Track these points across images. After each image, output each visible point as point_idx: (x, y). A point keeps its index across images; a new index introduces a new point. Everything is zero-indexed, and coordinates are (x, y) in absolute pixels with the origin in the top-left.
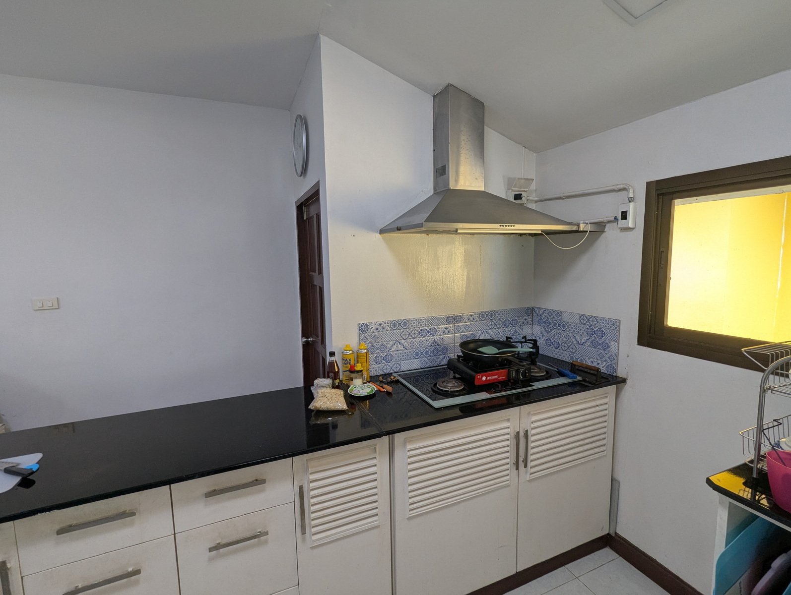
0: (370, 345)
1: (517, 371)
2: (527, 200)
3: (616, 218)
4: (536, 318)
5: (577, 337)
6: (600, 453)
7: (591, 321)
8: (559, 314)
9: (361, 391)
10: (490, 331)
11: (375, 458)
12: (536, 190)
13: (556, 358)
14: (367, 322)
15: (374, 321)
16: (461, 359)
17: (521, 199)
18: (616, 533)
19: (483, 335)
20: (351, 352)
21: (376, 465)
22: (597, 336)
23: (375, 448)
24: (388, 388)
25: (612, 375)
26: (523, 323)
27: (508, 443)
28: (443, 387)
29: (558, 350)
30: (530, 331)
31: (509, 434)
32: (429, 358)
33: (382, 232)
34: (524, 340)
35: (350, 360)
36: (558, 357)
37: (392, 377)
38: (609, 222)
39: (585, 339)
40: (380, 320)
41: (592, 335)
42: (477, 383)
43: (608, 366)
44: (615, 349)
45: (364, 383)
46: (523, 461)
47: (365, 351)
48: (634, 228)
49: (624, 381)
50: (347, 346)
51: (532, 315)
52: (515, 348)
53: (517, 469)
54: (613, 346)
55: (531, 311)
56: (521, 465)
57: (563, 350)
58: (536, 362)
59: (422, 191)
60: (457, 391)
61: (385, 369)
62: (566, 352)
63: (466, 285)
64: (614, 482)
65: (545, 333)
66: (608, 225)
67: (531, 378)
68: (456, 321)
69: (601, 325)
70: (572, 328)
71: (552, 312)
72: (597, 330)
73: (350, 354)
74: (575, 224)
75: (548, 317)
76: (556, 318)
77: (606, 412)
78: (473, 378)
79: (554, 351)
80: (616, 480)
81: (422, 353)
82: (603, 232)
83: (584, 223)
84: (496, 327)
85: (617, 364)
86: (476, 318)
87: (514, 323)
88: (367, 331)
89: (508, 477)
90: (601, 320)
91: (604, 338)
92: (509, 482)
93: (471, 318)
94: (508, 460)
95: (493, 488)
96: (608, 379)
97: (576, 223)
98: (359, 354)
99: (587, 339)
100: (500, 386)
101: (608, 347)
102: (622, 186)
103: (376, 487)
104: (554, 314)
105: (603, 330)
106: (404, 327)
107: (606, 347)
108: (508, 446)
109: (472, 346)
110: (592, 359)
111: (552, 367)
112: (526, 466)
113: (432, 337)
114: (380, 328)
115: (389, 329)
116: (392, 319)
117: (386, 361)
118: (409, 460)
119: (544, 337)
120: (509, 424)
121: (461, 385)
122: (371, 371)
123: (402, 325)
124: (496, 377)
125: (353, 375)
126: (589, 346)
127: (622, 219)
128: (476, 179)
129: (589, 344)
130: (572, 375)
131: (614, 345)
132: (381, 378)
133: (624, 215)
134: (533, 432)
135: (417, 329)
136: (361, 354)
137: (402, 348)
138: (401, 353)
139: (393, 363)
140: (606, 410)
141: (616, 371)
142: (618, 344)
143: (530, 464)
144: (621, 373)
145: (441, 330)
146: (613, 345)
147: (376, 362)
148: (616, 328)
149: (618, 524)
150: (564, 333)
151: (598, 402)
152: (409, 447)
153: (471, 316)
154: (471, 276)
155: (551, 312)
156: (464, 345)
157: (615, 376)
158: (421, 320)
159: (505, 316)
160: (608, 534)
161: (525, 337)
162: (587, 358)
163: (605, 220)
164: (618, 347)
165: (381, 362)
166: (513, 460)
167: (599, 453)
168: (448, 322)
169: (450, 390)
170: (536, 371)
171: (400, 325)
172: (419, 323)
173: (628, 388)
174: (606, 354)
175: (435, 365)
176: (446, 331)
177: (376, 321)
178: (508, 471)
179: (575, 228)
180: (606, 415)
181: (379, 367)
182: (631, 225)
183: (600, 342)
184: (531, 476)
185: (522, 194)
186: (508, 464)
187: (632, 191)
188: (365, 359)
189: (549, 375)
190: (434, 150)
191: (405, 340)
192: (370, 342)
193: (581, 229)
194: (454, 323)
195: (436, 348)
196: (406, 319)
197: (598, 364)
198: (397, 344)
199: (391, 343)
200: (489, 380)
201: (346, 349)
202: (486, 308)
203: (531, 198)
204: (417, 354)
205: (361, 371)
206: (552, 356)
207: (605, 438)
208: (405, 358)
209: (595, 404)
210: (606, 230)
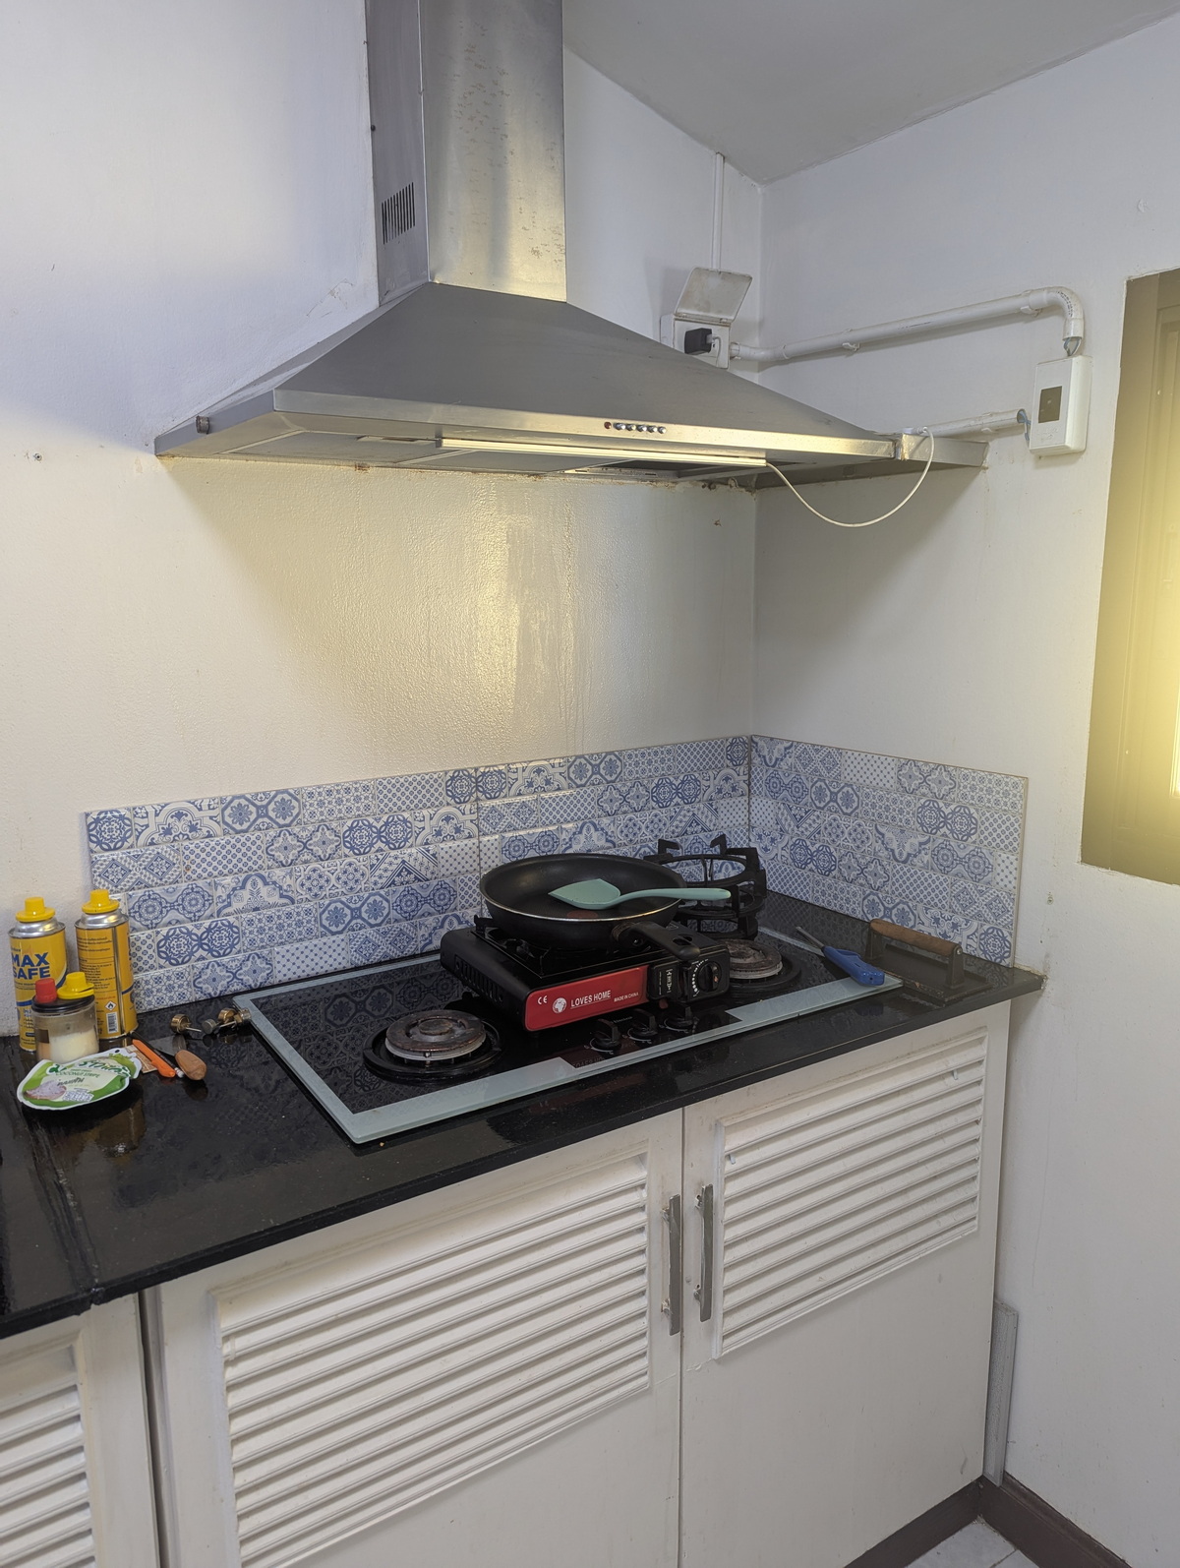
0: (140, 893)
1: (682, 970)
2: (732, 358)
3: (1021, 417)
4: (761, 774)
5: (888, 835)
6: (957, 1230)
7: (934, 781)
8: (832, 757)
9: (70, 1088)
10: (606, 821)
11: (74, 1388)
12: (761, 324)
13: (825, 905)
14: (121, 804)
15: (150, 801)
16: (488, 929)
17: (707, 348)
18: (1006, 1476)
19: (582, 838)
20: (48, 927)
21: (77, 1418)
22: (952, 831)
23: (71, 1351)
24: (192, 1065)
25: (998, 965)
26: (720, 791)
27: (640, 1240)
28: (402, 1049)
29: (829, 880)
30: (741, 817)
31: (642, 1209)
32: (384, 927)
33: (164, 446)
34: (717, 850)
35: (42, 959)
36: (829, 903)
37: (225, 1014)
38: (1000, 431)
39: (916, 842)
40: (178, 799)
41: (938, 828)
42: (532, 1022)
43: (986, 933)
44: (1011, 878)
45: (104, 1045)
46: (697, 1297)
47: (112, 919)
48: (1084, 451)
49: (1034, 983)
50: (28, 905)
51: (750, 763)
52: (676, 886)
53: (677, 1326)
54: (1003, 866)
55: (743, 750)
56: (692, 1310)
57: (845, 879)
58: (755, 924)
59: (332, 293)
60: (459, 1060)
61: (206, 981)
62: (854, 888)
63: (519, 662)
64: (1002, 1316)
65: (789, 824)
66: (994, 444)
67: (730, 988)
68: (484, 792)
69: (964, 796)
70: (874, 806)
71: (812, 753)
72: (953, 812)
73: (46, 935)
74: (884, 437)
75: (800, 767)
76: (824, 772)
77: (979, 1091)
78: (518, 1006)
79: (818, 883)
80: (1008, 1309)
81: (356, 913)
82: (978, 467)
83: (914, 434)
84: (625, 808)
85: (1014, 926)
86: (558, 776)
87: (686, 791)
88: (124, 839)
89: (643, 1363)
90: (966, 777)
91: (974, 837)
92: (645, 1379)
93: (540, 780)
94: (641, 1303)
95: (588, 1413)
96: (983, 980)
97: (889, 431)
98: (86, 935)
99: (921, 844)
100: (615, 1029)
101: (989, 868)
102: (1044, 298)
103: (86, 1505)
104: (817, 757)
105: (972, 811)
106: (281, 821)
107: (980, 869)
108: (642, 1252)
109: (528, 881)
110: (934, 911)
111: (805, 939)
112: (706, 1314)
113: (393, 853)
114: (180, 826)
115: (217, 829)
116: (227, 792)
117: (210, 951)
118: (232, 1373)
119: (787, 838)
120: (645, 1174)
121: (475, 1037)
122: (148, 993)
123: (272, 814)
124: (606, 995)
125: (51, 1020)
126: (926, 867)
127: (1041, 420)
128: (535, 252)
129: (927, 858)
130: (866, 970)
131: (1007, 863)
132: (177, 1020)
133: (1051, 405)
134: (733, 1188)
135: (334, 825)
136: (94, 935)
137: (276, 899)
138: (270, 919)
139: (240, 956)
140: (979, 1083)
141: (1010, 948)
142: (1020, 860)
143: (722, 1303)
144: (1027, 957)
145: (427, 824)
146: (1003, 861)
147: (168, 959)
148: (1014, 805)
149: (1010, 1444)
150: (848, 824)
151: (955, 1061)
152: (228, 1322)
153: (539, 771)
154: (536, 627)
155: (807, 753)
156: (496, 882)
157: (1007, 968)
158: (348, 790)
159: (656, 769)
160: (982, 1479)
161: (721, 840)
162: (920, 906)
163: (986, 423)
164: (1020, 869)
165: (191, 954)
166: (662, 1300)
167: (955, 1227)
168: (453, 797)
169: (428, 1060)
170: (748, 961)
171: (262, 812)
172: (339, 801)
173: (1047, 1008)
174: (981, 892)
175: (410, 950)
176: (448, 829)
177: (162, 802)
178: (644, 1342)
179: (882, 450)
180: (979, 1102)
181: (180, 976)
182: (1071, 441)
183: (962, 854)
184: (728, 1341)
185: (710, 331)
186: (642, 1314)
187: (1080, 316)
188: (111, 953)
189: (793, 974)
190: (373, 128)
191: (288, 869)
192: (139, 882)
193: (905, 454)
194: (478, 799)
195: (410, 892)
196: (286, 791)
197: (955, 926)
198: (254, 884)
199: (228, 880)
200: (582, 1008)
201: (24, 917)
202: (592, 744)
203: (744, 351)
204: (336, 916)
205: (88, 1000)
206: (810, 900)
207: (974, 1178)
208: (290, 935)
209: (944, 1067)
210: (990, 459)
